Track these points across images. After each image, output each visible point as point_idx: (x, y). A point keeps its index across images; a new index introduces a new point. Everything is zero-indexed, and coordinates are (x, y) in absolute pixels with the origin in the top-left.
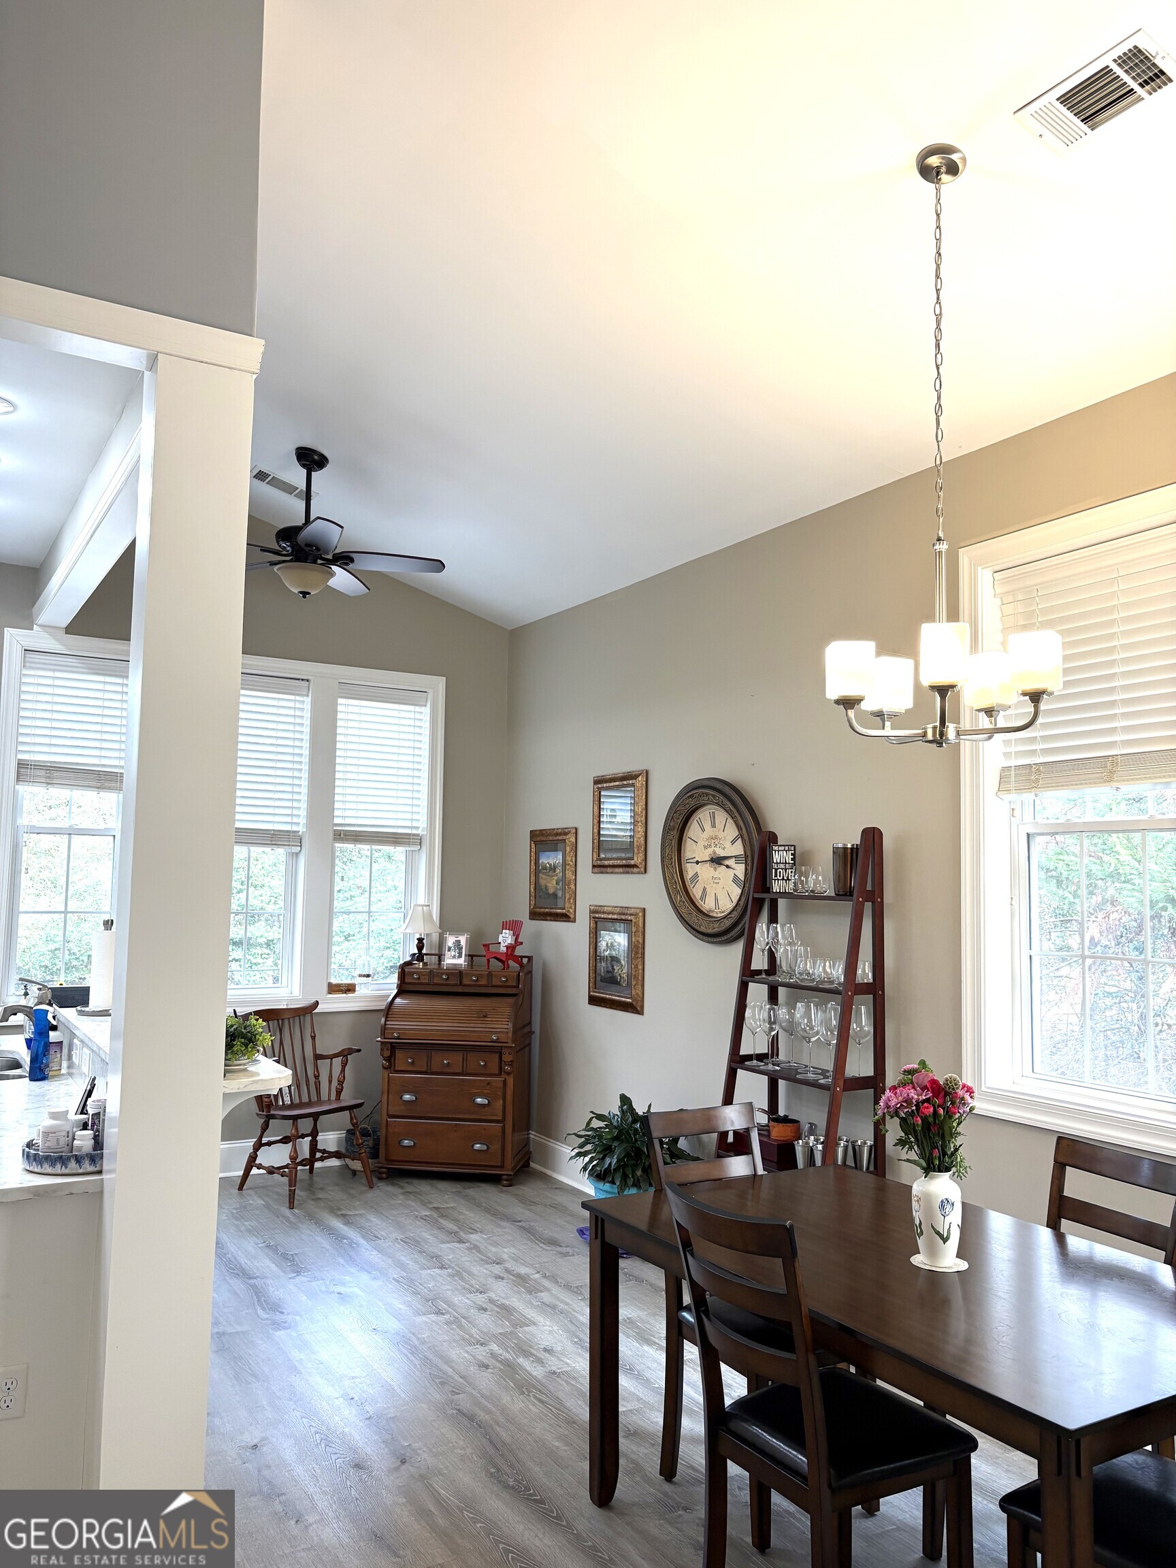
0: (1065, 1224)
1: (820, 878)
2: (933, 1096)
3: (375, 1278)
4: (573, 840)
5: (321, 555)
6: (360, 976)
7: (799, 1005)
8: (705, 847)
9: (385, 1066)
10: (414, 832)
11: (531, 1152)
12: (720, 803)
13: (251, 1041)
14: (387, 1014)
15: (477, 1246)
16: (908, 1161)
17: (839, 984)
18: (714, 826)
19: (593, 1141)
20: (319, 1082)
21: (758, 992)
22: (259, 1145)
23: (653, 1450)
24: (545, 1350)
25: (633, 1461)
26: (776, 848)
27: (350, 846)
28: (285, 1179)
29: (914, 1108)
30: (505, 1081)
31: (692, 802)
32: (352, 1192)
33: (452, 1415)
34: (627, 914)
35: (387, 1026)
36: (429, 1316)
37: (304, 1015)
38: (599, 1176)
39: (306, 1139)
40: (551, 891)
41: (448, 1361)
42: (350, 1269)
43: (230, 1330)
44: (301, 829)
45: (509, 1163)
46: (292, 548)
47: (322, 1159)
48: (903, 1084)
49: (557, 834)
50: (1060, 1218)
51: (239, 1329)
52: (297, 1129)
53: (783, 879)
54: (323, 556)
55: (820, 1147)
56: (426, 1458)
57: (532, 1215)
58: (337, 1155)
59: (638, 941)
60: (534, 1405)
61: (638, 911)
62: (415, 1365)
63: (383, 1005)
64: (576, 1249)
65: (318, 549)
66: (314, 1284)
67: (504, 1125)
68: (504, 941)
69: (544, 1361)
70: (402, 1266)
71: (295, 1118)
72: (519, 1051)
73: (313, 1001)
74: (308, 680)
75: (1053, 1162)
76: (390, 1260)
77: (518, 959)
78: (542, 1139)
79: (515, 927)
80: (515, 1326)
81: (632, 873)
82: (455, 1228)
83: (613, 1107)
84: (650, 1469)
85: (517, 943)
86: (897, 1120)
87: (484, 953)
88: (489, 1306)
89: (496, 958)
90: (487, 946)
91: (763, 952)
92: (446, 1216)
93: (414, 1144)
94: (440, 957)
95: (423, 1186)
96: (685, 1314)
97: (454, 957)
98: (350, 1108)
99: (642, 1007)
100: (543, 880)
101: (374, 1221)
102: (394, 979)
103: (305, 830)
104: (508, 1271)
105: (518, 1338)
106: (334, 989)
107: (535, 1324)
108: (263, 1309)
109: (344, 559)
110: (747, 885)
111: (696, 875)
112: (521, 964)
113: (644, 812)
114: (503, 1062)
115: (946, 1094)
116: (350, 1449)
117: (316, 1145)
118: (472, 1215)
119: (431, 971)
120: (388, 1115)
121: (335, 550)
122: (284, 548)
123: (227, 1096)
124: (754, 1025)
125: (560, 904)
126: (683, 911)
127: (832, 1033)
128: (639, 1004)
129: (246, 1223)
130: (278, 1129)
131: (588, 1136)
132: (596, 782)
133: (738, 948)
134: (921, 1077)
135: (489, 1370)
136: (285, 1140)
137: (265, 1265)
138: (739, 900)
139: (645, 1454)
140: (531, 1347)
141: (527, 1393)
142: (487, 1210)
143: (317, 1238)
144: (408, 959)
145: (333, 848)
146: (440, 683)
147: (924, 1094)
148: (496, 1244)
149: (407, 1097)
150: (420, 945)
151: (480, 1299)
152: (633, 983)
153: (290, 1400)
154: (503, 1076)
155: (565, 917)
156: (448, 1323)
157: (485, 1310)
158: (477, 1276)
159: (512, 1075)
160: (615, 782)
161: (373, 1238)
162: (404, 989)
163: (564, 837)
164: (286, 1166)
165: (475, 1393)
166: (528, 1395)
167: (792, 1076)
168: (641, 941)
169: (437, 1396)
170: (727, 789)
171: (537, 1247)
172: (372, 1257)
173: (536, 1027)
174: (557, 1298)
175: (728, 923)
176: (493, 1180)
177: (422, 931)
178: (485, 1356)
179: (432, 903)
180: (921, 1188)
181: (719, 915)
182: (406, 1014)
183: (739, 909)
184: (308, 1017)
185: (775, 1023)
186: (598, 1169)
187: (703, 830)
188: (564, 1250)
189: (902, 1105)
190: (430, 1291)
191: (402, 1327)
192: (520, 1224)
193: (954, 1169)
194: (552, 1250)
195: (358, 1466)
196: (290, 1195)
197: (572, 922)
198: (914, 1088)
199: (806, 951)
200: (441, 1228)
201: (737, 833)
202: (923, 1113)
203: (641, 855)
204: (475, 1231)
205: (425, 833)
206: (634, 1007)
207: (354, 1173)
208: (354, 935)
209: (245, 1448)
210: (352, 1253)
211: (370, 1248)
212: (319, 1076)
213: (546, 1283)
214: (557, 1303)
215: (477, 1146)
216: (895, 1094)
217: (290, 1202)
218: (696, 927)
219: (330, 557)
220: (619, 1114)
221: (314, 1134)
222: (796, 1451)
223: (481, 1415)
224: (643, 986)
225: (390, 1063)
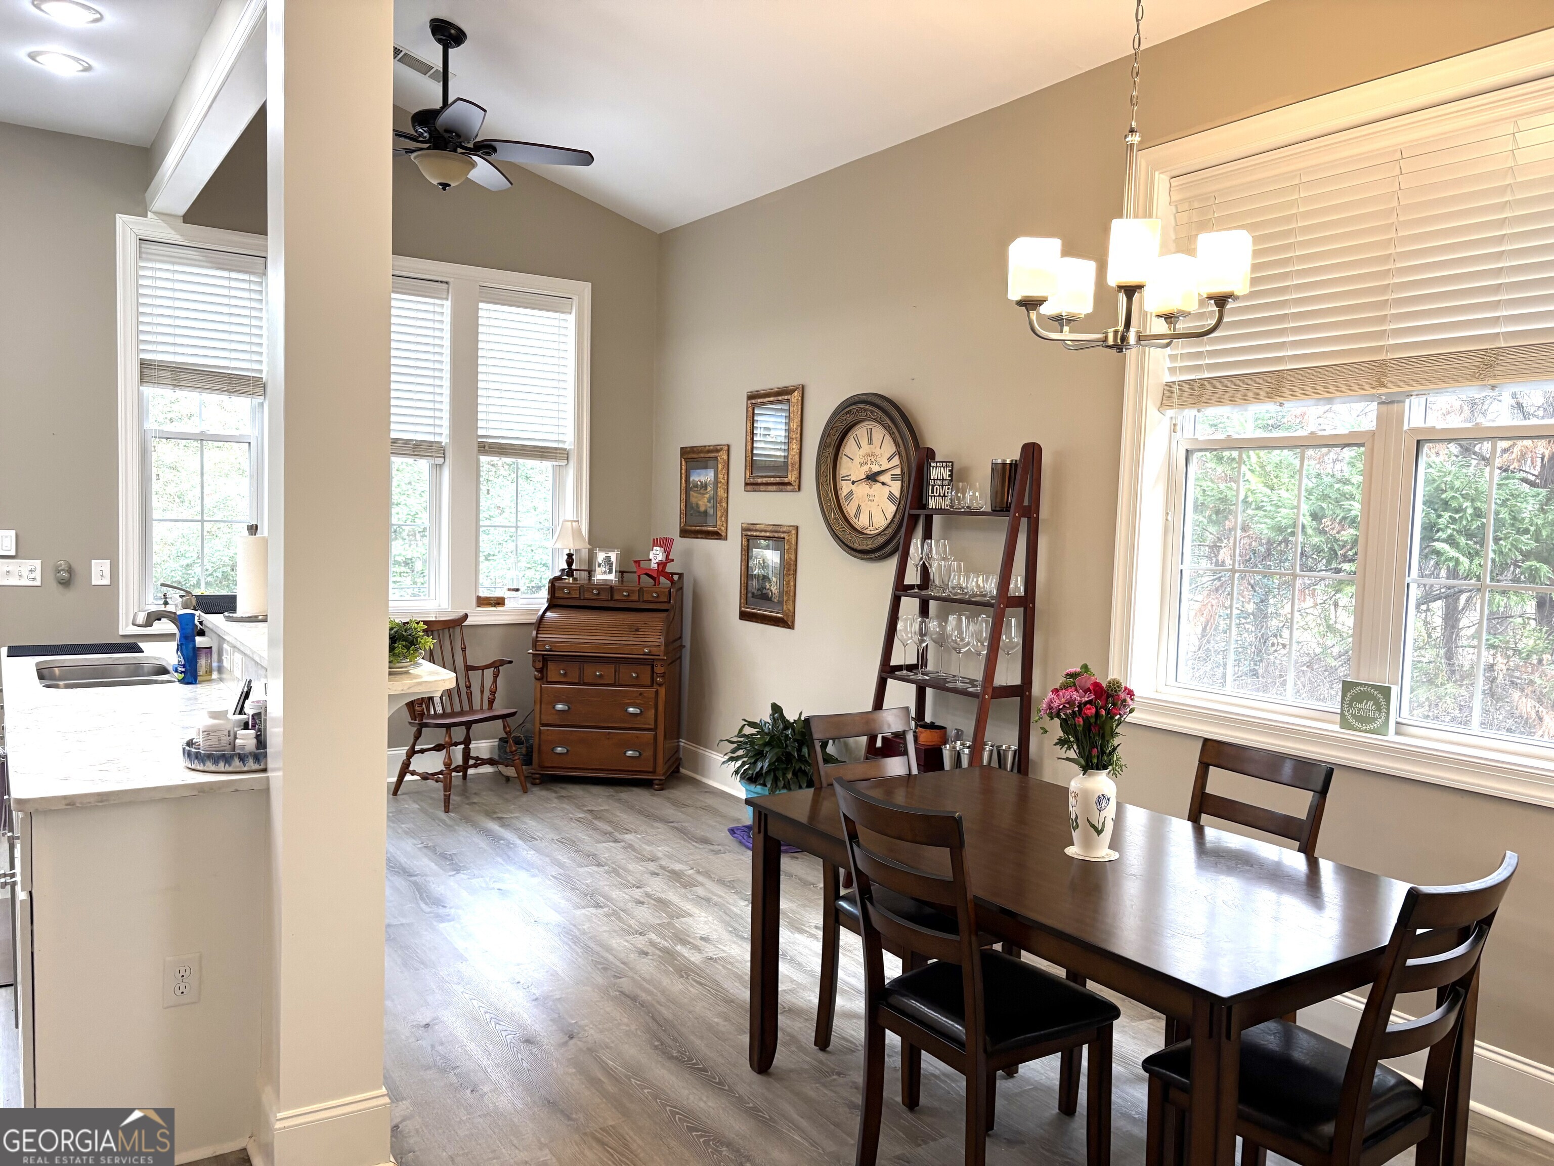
0: (1205, 818)
1: (977, 494)
2: (1096, 698)
3: (534, 876)
4: (725, 457)
5: (461, 142)
6: (509, 590)
7: (951, 618)
8: (861, 465)
9: (537, 677)
10: (561, 446)
11: (681, 759)
12: (878, 419)
13: (412, 643)
14: (539, 627)
15: (631, 845)
16: (1068, 759)
17: (992, 597)
18: (870, 442)
19: (744, 746)
20: (471, 692)
21: (910, 605)
22: (412, 753)
23: (807, 1024)
24: (702, 938)
25: (789, 1034)
26: (934, 464)
27: (495, 459)
28: (440, 785)
29: (1077, 709)
30: (657, 692)
31: (850, 418)
32: (507, 796)
33: (616, 997)
34: (779, 532)
35: (539, 639)
36: (588, 909)
37: (454, 627)
38: (751, 779)
39: (459, 747)
40: (702, 509)
41: (609, 949)
42: (509, 867)
43: (395, 922)
44: (444, 440)
45: (661, 768)
46: (430, 134)
47: (475, 766)
48: (1065, 687)
49: (709, 451)
50: (1201, 812)
51: (404, 921)
52: (450, 737)
53: (939, 496)
54: (463, 144)
55: (967, 751)
56: (592, 1034)
57: (683, 816)
58: (491, 762)
59: (790, 558)
60: (692, 986)
61: (791, 529)
62: (577, 953)
63: (534, 619)
64: (727, 847)
65: (458, 136)
66: (474, 881)
67: (656, 733)
68: (656, 558)
69: (702, 948)
70: (561, 865)
71: (448, 727)
72: (671, 663)
73: (462, 614)
74: (447, 283)
75: (1198, 763)
76: (547, 859)
77: (670, 576)
78: (691, 746)
79: (666, 544)
80: (672, 917)
81: (786, 491)
82: (610, 829)
83: (765, 715)
84: (804, 1041)
85: (668, 560)
86: (1057, 721)
87: (635, 570)
88: (646, 900)
89: (647, 574)
90: (637, 562)
91: (917, 567)
92: (600, 818)
93: (568, 751)
94: (590, 572)
95: (577, 791)
96: (841, 903)
97: (605, 572)
98: (503, 717)
99: (793, 622)
100: (694, 497)
101: (530, 824)
102: (544, 594)
103: (448, 441)
104: (662, 867)
105: (674, 927)
106: (482, 602)
107: (691, 915)
108: (426, 904)
109: (486, 148)
110: (903, 502)
111: (851, 493)
112: (672, 581)
113: (799, 429)
114: (655, 675)
115: (1109, 696)
116: (520, 1026)
117: (469, 752)
118: (625, 816)
119: (582, 586)
120: (540, 724)
121: (476, 137)
122: (421, 135)
123: (392, 698)
124: (905, 637)
125: (710, 521)
126: (836, 528)
127: (982, 644)
128: (790, 619)
129: (403, 826)
130: (430, 737)
131: (741, 742)
132: (750, 397)
133: (892, 564)
134: (1084, 681)
135: (649, 957)
136: (438, 748)
137: (425, 864)
138: (894, 516)
139: (800, 1028)
140: (689, 936)
141: (685, 976)
142: (641, 812)
143: (474, 839)
144: (558, 574)
145: (478, 461)
146: (586, 288)
147: (1087, 696)
148: (649, 843)
149: (560, 707)
150: (570, 559)
151: (638, 894)
152: (785, 599)
153: (458, 984)
154: (655, 687)
155: (716, 535)
156: (607, 915)
157: (643, 903)
158: (633, 872)
159: (664, 685)
160: (769, 397)
161: (530, 839)
162: (553, 605)
163: (716, 454)
164: (441, 773)
165: (636, 977)
166: (687, 978)
167: (940, 685)
168: (793, 557)
169: (600, 980)
170: (885, 405)
171: (690, 845)
172: (529, 856)
173: (687, 641)
174: (712, 892)
175: (881, 540)
176: (646, 784)
177: (571, 546)
178: (645, 945)
179: (581, 517)
180: (1078, 785)
181: (873, 532)
182: (556, 628)
183: (894, 526)
184: (458, 630)
185: (925, 635)
186: (750, 772)
187: (860, 447)
188: (716, 848)
189: (1064, 706)
190: (588, 886)
191: (563, 919)
192: (672, 824)
193: (1110, 768)
194: (704, 848)
195: (528, 1041)
196: (445, 799)
197: (724, 539)
198: (1076, 690)
199: (959, 566)
200: (596, 829)
201: (894, 449)
202: (1085, 714)
203: (796, 473)
204: (628, 831)
205: (573, 447)
206: (785, 622)
207: (508, 779)
208: (494, 555)
209: (418, 1027)
210: (510, 853)
211: (527, 848)
212: (470, 687)
213: (700, 878)
214: (711, 896)
215: (629, 753)
216: (1058, 696)
217: (445, 806)
218: (849, 544)
219: (471, 145)
220: (770, 721)
221: (467, 742)
222: (953, 1021)
223: (644, 996)
224: (794, 601)
225: (542, 674)
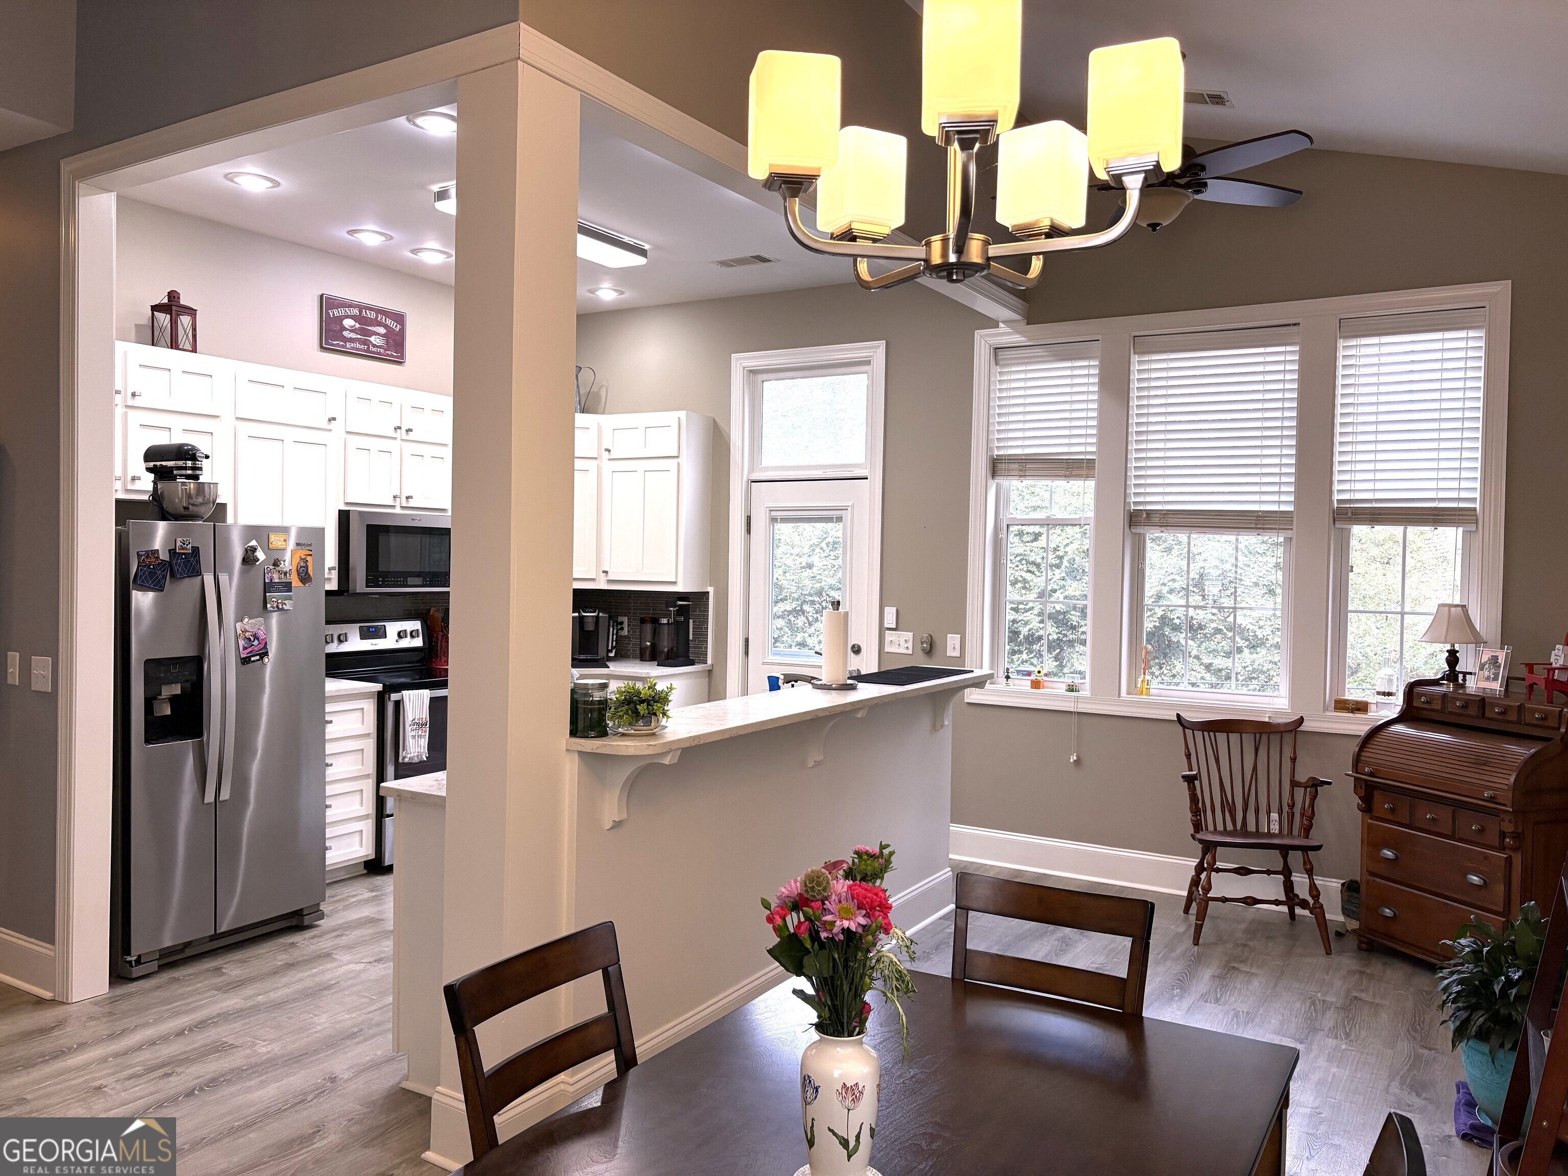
6: (1379, 693)
9: (1362, 807)
10: (1464, 505)
14: (1365, 743)
20: (1293, 813)
30: (1508, 859)
35: (1362, 758)
44: (1291, 509)
68: (1555, 662)
74: (1298, 325)
77: (1564, 688)
87: (1528, 676)
89: (1539, 685)
90: (1533, 666)
93: (1394, 915)
98: (1303, 849)
102: (1398, 701)
103: (1294, 510)
106: (1342, 705)
114: (1505, 833)
119: (1445, 695)
120: (1367, 871)
146: (1501, 290)
149: (1386, 853)
154: (1506, 852)
159: (1520, 852)
162: (1403, 713)
177: (1457, 639)
182: (1387, 747)
196: (1197, 929)
205: (1483, 506)
212: (1293, 806)
217: (1195, 937)
225: (1367, 806)
